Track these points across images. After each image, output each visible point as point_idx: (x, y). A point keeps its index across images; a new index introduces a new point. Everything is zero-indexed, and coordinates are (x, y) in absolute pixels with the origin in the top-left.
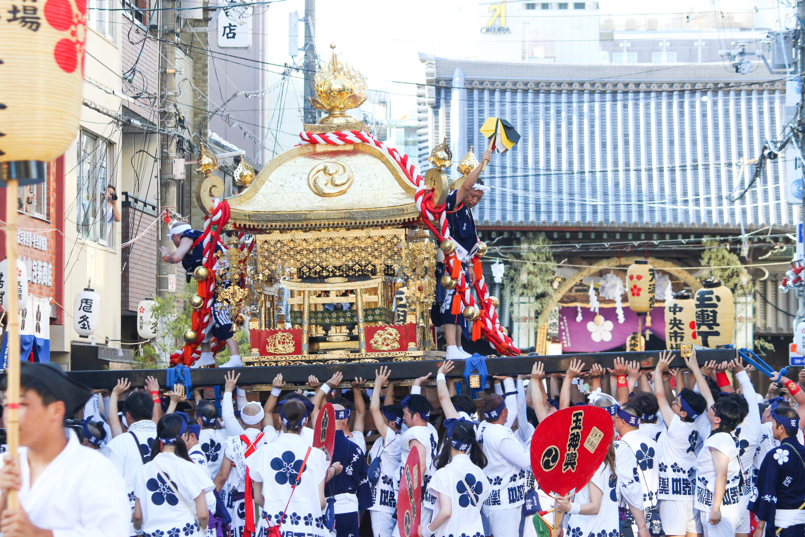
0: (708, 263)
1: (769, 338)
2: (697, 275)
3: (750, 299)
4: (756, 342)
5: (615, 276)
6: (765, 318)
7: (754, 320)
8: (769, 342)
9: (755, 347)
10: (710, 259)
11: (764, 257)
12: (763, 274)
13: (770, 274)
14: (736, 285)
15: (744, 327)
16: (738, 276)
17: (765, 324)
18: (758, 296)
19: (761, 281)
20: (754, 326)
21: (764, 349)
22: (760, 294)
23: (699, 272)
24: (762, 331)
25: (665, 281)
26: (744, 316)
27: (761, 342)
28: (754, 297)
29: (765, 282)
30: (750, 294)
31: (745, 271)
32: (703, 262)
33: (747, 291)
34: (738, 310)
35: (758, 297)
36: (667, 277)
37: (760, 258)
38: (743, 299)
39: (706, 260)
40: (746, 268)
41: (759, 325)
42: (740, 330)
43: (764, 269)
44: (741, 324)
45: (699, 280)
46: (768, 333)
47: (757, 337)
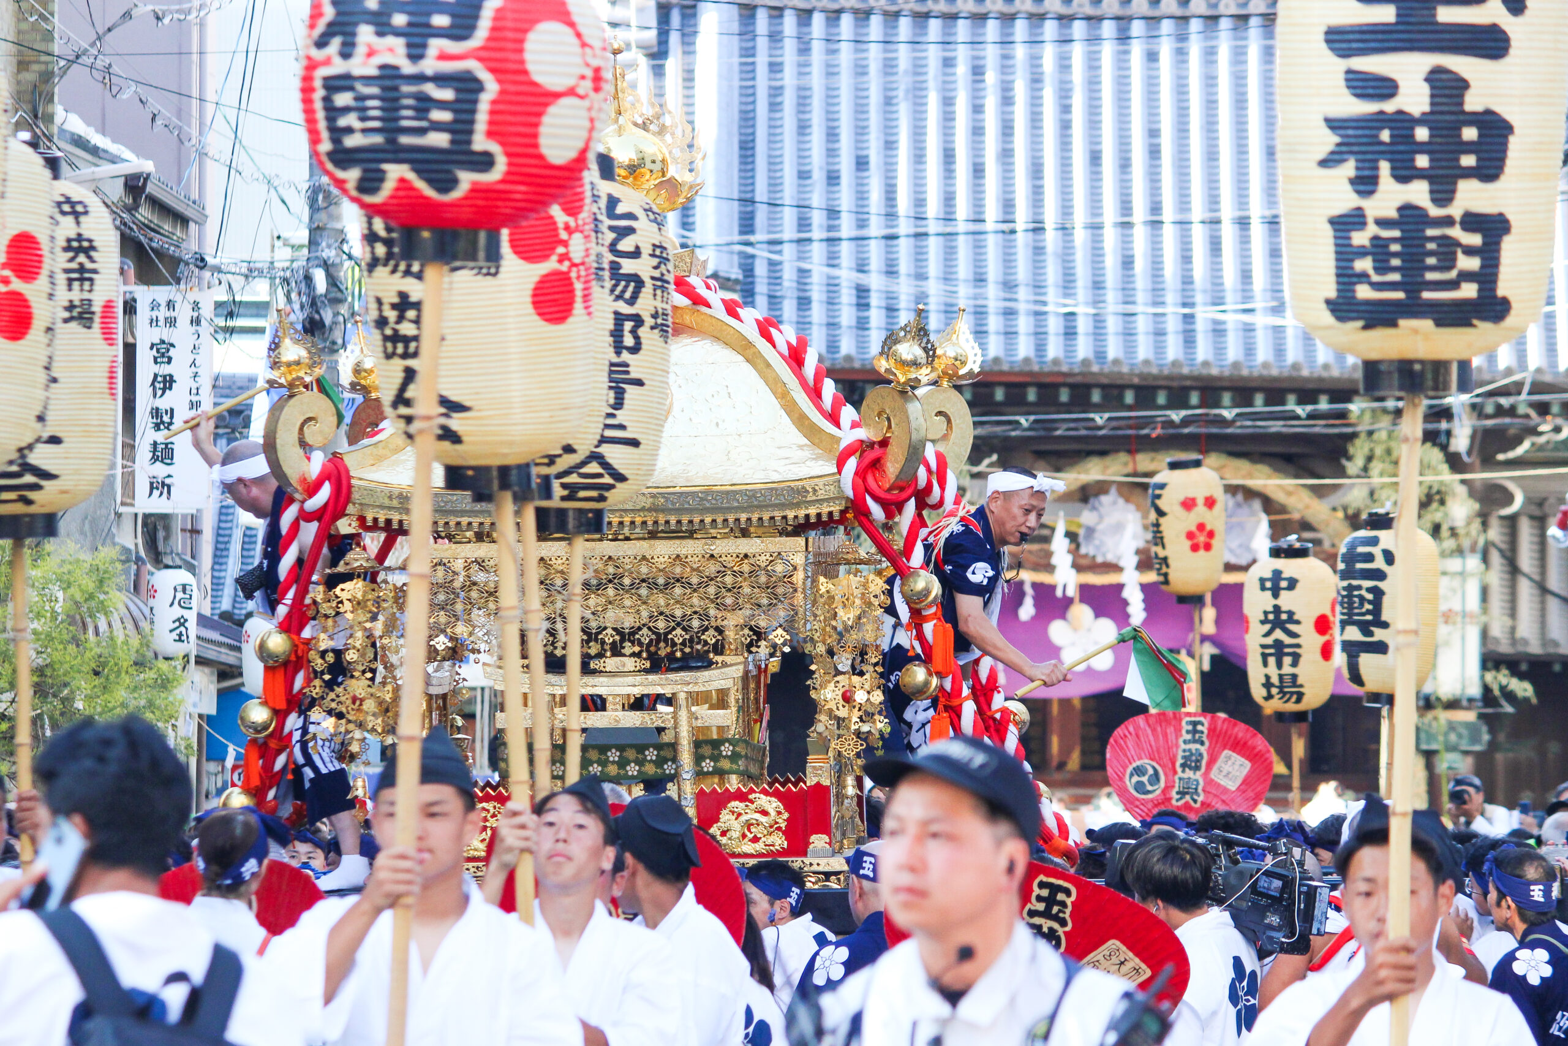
0: (1365, 469)
1: (1524, 667)
2: (1336, 499)
3: (1473, 562)
4: (1489, 677)
5: (1121, 501)
6: (1513, 612)
7: (1484, 619)
8: (1522, 676)
9: (1487, 689)
10: (1370, 459)
11: (1511, 455)
12: (1509, 498)
13: (1528, 500)
14: (1437, 528)
15: (1457, 636)
16: (1442, 502)
17: (1513, 629)
19: (1502, 518)
20: (1485, 634)
21: (1510, 696)
22: (1501, 551)
23: (1339, 493)
24: (1505, 648)
25: (1253, 514)
26: (1457, 607)
27: (1501, 677)
28: (1485, 559)
29: (1512, 521)
30: (1473, 550)
31: (1462, 490)
32: (1353, 467)
33: (1466, 543)
35: (1495, 558)
36: (1257, 505)
37: (1501, 457)
38: (1454, 564)
39: (1359, 462)
40: (1463, 482)
41: (1498, 630)
42: (1447, 643)
43: (1512, 487)
44: (1449, 628)
45: (1340, 514)
46: (1520, 654)
47: (1490, 665)
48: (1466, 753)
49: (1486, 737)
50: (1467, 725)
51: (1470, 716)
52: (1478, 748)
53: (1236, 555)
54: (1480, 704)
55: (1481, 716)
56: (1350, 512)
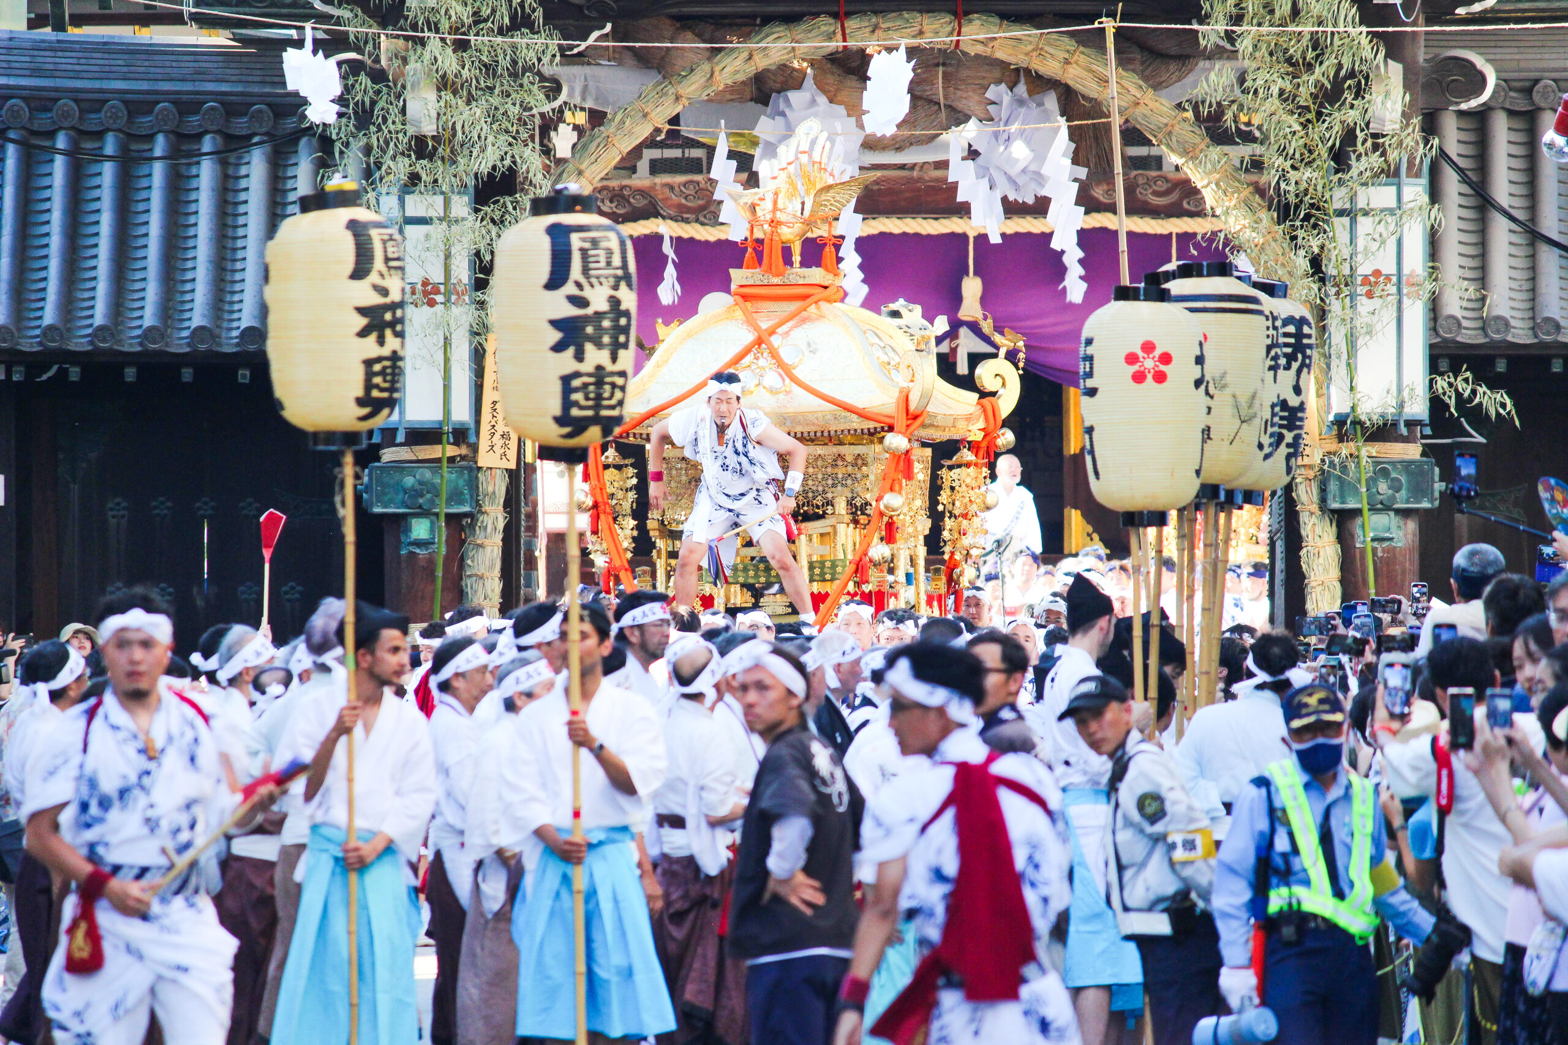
1: (1501, 366)
3: (1415, 191)
4: (1441, 384)
5: (822, 100)
6: (1482, 276)
7: (1433, 286)
8: (1495, 382)
9: (1436, 404)
11: (1477, 7)
12: (1475, 82)
13: (1506, 83)
14: (1349, 136)
15: (1391, 314)
16: (1360, 92)
17: (1482, 305)
18: (1452, 183)
19: (1461, 114)
20: (1434, 312)
21: (1477, 416)
22: (1460, 171)
24: (1469, 335)
25: (1046, 117)
26: (1389, 267)
27: (1460, 385)
28: (1434, 186)
29: (1480, 120)
30: (1414, 172)
31: (1392, 73)
33: (1400, 159)
34: (1361, 243)
36: (1051, 101)
37: (1461, 11)
38: (1382, 196)
40: (1394, 56)
41: (1454, 305)
42: (1371, 330)
43: (1479, 62)
44: (1376, 303)
45: (1190, 115)
46: (1493, 344)
47: (1444, 365)
48: (1405, 513)
49: (1439, 486)
50: (1407, 465)
51: (1413, 451)
52: (1426, 505)
53: (1017, 188)
54: (1428, 431)
55: (1427, 451)
56: (1205, 111)
